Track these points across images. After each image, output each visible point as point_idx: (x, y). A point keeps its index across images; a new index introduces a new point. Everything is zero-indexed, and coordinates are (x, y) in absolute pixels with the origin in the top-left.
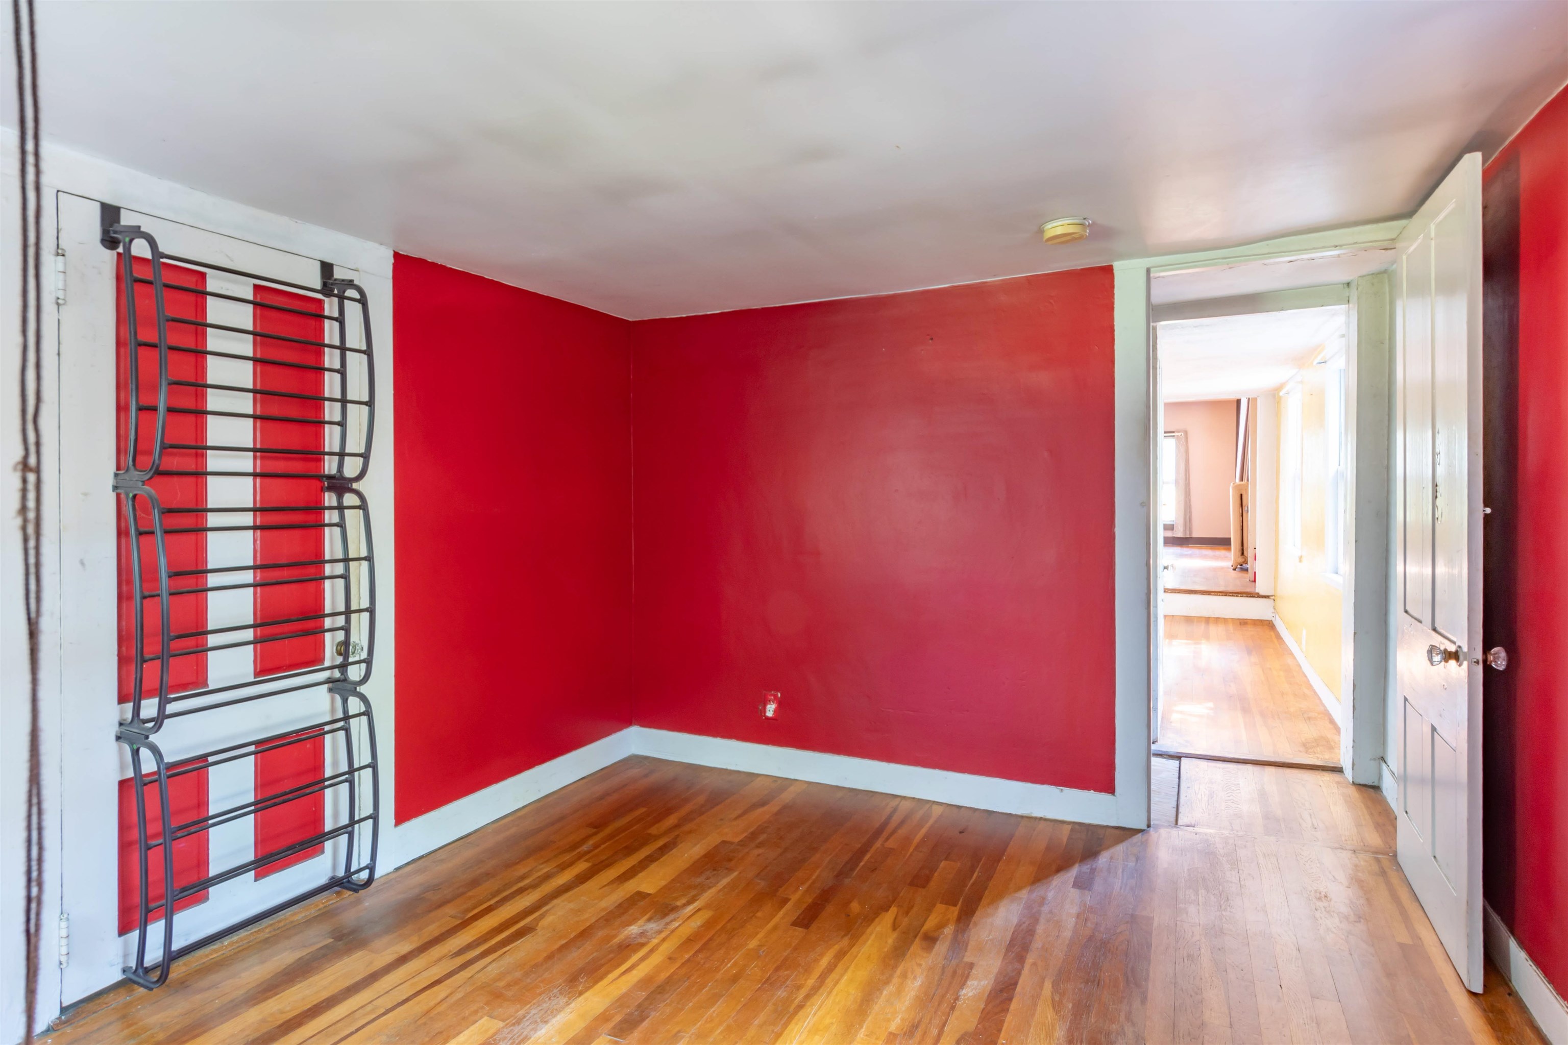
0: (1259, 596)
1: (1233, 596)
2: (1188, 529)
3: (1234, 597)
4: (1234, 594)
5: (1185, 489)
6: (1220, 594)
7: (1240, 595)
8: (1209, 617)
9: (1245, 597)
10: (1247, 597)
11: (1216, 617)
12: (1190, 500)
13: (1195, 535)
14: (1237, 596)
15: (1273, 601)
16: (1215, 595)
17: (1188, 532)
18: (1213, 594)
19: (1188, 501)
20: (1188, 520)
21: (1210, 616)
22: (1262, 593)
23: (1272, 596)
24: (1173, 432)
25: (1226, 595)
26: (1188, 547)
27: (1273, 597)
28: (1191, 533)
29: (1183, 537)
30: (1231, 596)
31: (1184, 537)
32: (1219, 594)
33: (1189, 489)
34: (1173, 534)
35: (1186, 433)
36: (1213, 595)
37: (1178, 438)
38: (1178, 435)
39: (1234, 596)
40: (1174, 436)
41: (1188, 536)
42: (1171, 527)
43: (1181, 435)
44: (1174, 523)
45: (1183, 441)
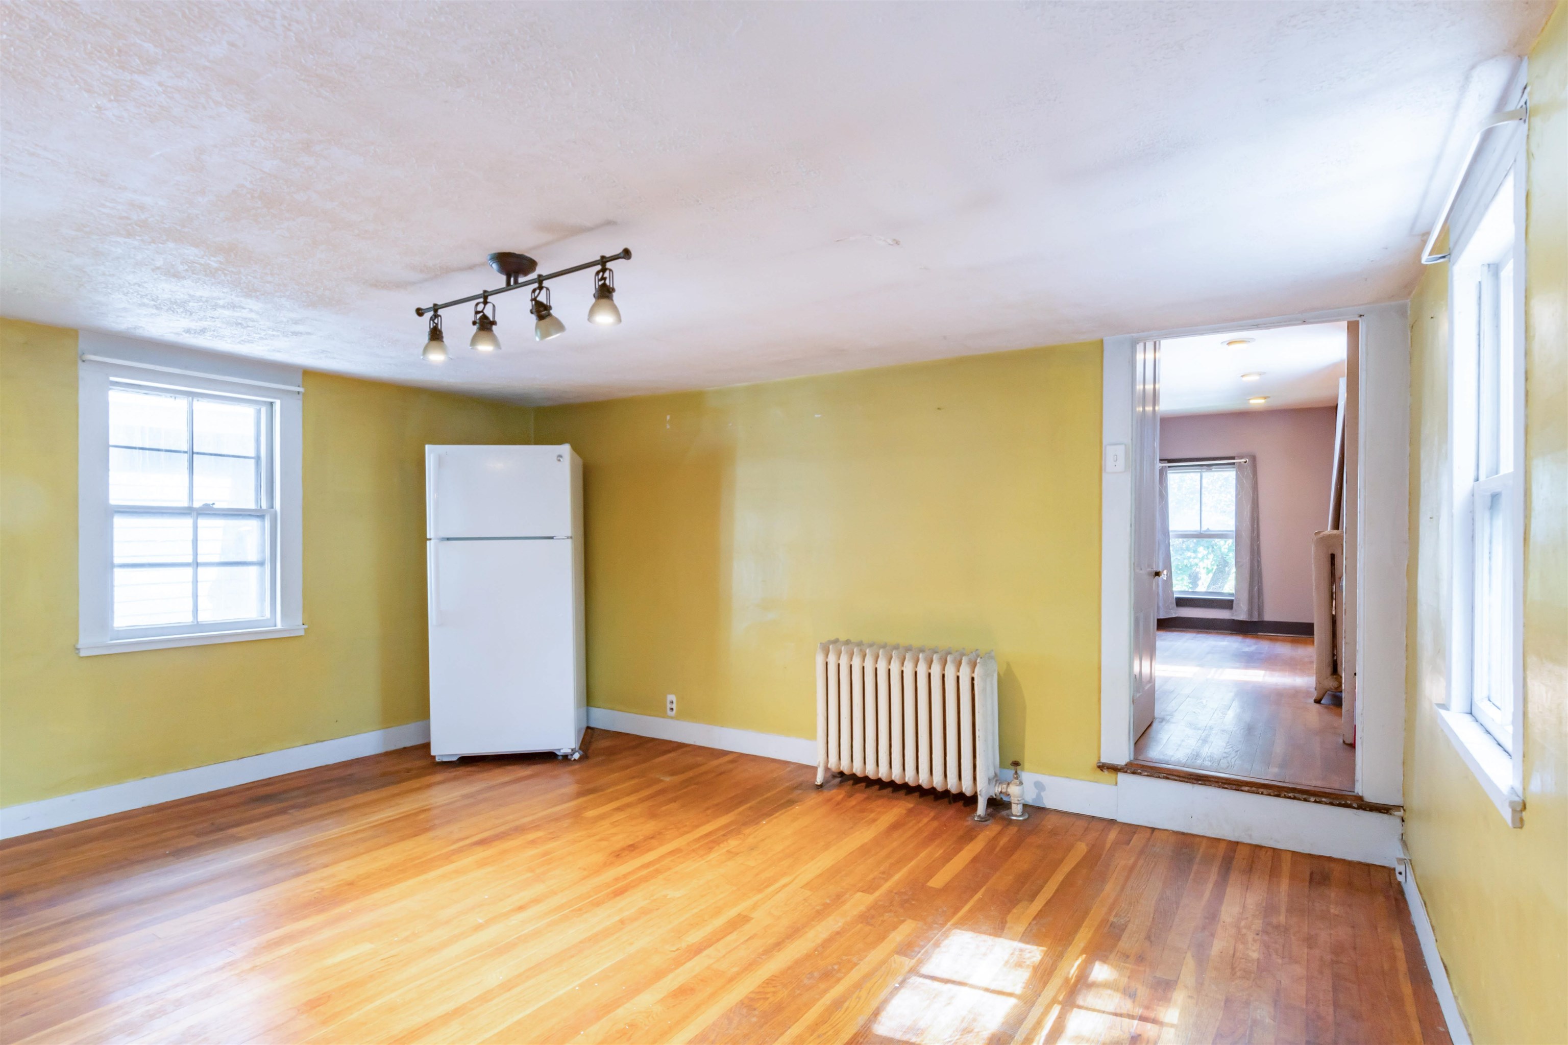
0: (1363, 805)
1: (1295, 798)
2: (1256, 607)
3: (1295, 802)
4: (1297, 795)
5: (1252, 545)
6: (1265, 792)
7: (1312, 799)
8: (1237, 843)
9: (1326, 803)
10: (1332, 804)
11: (1254, 843)
12: (1259, 563)
13: (1269, 616)
14: (1305, 800)
15: (1399, 821)
16: (1253, 792)
17: (1256, 613)
18: (1246, 788)
19: (1256, 565)
20: (1256, 595)
21: (1240, 840)
22: (1371, 796)
23: (1398, 807)
24: (1233, 458)
25: (1278, 796)
26: (1257, 637)
27: (1401, 813)
28: (1260, 613)
29: (1247, 620)
30: (1290, 798)
31: (1249, 620)
32: (1261, 790)
33: (1259, 547)
34: (1232, 615)
35: (1254, 459)
36: (1248, 792)
37: (1239, 467)
38: (1240, 462)
39: (1299, 799)
40: (1234, 464)
41: (1255, 619)
42: (1227, 604)
43: (1246, 462)
44: (1233, 598)
45: (1248, 472)
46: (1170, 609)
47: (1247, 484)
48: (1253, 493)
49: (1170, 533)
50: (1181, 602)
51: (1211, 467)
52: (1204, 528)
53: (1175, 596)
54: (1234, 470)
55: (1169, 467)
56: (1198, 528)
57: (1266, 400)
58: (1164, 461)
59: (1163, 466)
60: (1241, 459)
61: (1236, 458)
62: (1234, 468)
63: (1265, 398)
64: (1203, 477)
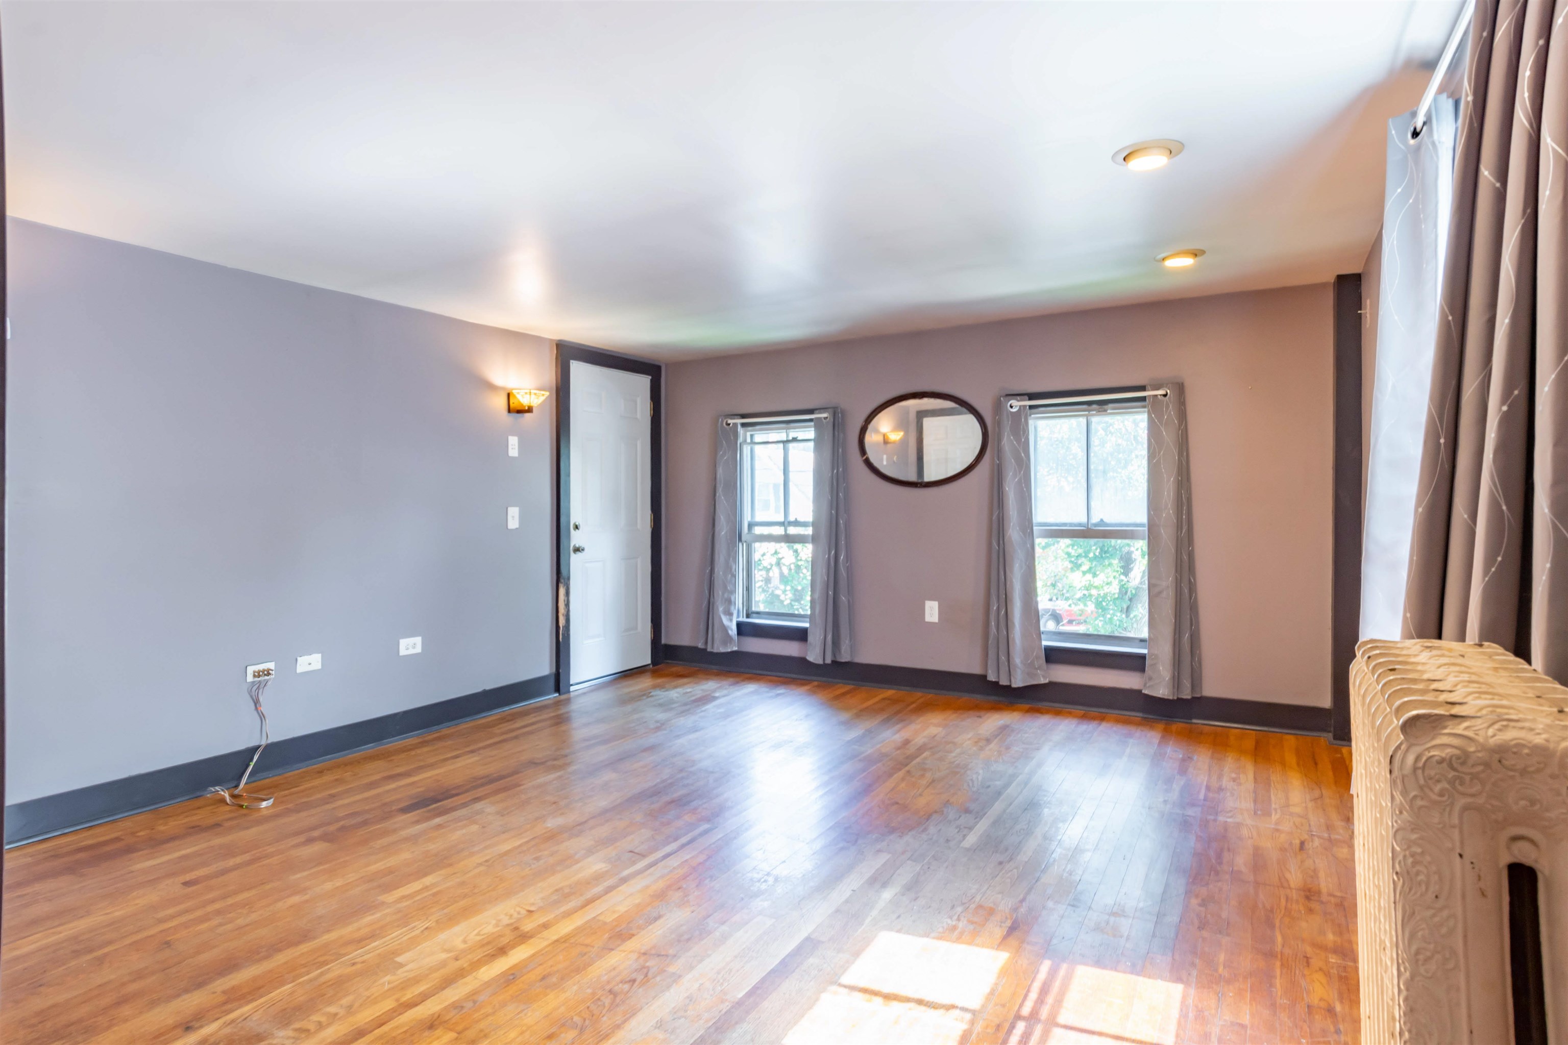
2: (1187, 668)
5: (1179, 552)
12: (1192, 588)
13: (1212, 688)
17: (1187, 683)
19: (1187, 591)
20: (1187, 647)
24: (1143, 388)
28: (1196, 681)
29: (1171, 698)
33: (1191, 555)
34: (1145, 684)
35: (1180, 388)
37: (1155, 407)
38: (1156, 396)
40: (1143, 399)
41: (1186, 695)
42: (1136, 663)
43: (1165, 395)
44: (1145, 651)
45: (1171, 413)
46: (1037, 669)
47: (1169, 437)
48: (1180, 454)
49: (1035, 528)
50: (1053, 656)
51: (1106, 407)
52: (1095, 519)
53: (1045, 643)
54: (1144, 412)
55: (1031, 407)
56: (1084, 520)
57: (1197, 259)
58: (1022, 397)
59: (1020, 406)
60: (1158, 389)
61: (1148, 387)
62: (1144, 407)
63: (1195, 254)
64: (1093, 426)
